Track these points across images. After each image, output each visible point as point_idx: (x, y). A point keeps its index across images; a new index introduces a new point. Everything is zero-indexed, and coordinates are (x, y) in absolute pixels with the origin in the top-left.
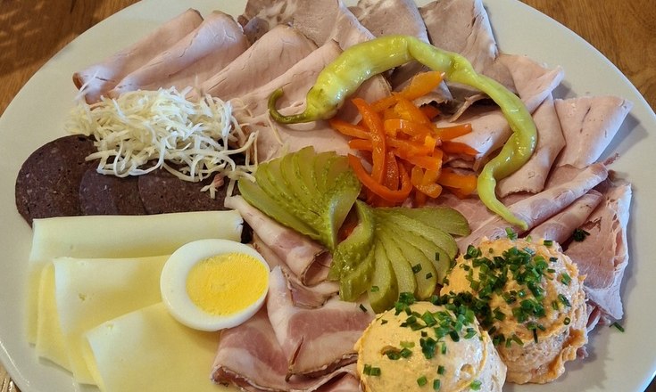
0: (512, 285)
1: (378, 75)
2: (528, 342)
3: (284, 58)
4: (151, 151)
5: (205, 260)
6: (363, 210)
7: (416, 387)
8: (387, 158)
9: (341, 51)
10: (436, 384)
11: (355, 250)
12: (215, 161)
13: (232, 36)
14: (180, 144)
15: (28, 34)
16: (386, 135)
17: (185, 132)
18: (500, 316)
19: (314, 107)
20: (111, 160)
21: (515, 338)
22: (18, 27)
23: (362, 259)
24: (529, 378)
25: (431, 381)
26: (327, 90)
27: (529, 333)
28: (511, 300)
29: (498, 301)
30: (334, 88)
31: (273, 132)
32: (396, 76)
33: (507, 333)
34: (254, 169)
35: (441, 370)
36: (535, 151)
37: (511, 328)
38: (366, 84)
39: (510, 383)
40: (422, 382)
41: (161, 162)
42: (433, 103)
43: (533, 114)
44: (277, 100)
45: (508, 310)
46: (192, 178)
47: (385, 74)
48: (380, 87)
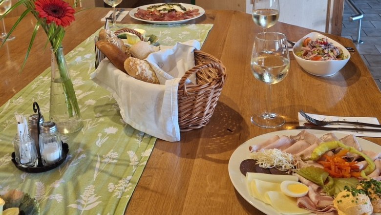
0: (373, 186)
1: (329, 151)
2: (378, 199)
3: (302, 148)
4: (272, 162)
5: (291, 184)
6: (330, 178)
7: (351, 203)
8: (335, 167)
9: (318, 145)
10: (356, 202)
11: (329, 186)
12: (289, 166)
13: (288, 141)
14: (280, 161)
15: (229, 144)
16: (335, 162)
17: (281, 158)
18: (371, 193)
19: (313, 156)
20: (262, 164)
21: (375, 198)
22: (226, 142)
23: (331, 188)
24: (379, 211)
25: (355, 201)
26: (317, 152)
27: (378, 197)
28: (373, 189)
29: (369, 190)
30: (319, 152)
31: (302, 162)
32: (334, 151)
33: (372, 197)
34: (299, 169)
35: (357, 199)
36: (375, 169)
37: (373, 196)
38: (327, 152)
39: (374, 212)
40: (353, 201)
41: (275, 166)
42: (346, 158)
43: (374, 161)
44: (302, 156)
45: (372, 192)
46: (283, 170)
47: (332, 150)
48: (330, 153)
